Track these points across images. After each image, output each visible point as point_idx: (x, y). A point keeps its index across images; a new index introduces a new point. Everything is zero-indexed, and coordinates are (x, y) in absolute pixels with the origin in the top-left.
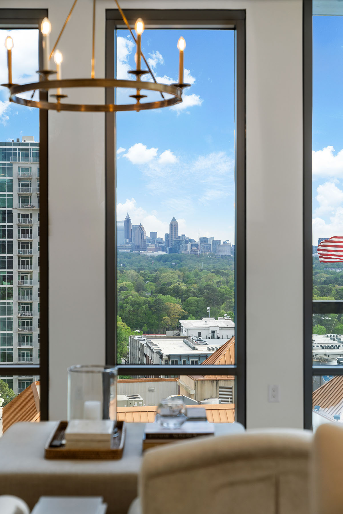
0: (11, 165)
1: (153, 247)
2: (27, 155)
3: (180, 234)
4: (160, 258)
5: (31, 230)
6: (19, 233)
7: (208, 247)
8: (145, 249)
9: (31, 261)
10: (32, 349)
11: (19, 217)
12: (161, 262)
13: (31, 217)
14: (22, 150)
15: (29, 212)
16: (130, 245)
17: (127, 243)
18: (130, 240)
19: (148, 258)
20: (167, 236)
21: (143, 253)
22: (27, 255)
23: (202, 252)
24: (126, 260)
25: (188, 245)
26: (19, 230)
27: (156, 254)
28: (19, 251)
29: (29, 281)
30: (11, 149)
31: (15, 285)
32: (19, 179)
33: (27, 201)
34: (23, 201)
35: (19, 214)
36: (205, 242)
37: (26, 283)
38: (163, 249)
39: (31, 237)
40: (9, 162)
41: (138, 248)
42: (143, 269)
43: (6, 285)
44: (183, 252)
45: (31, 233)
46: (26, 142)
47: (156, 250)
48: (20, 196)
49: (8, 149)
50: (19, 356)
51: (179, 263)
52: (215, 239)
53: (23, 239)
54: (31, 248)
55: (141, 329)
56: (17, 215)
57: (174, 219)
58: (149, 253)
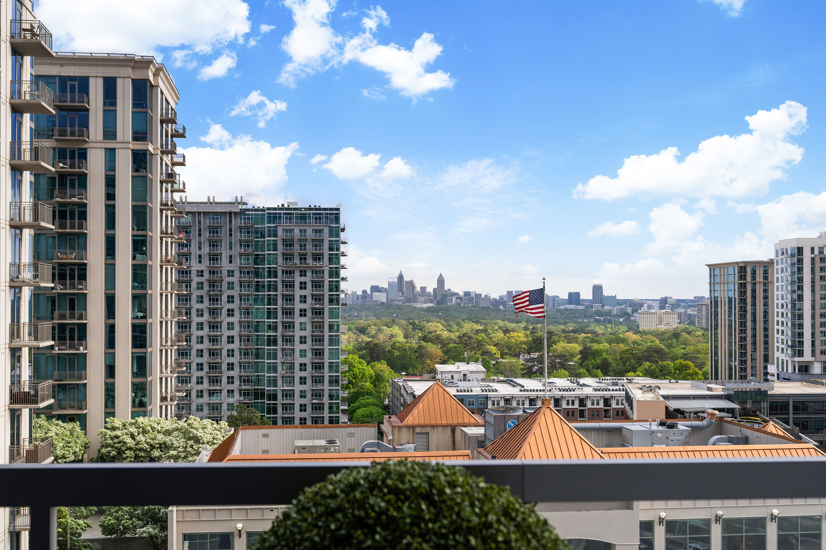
0: (276, 227)
1: (423, 299)
2: (290, 219)
3: (446, 289)
4: (429, 309)
5: (294, 285)
6: (283, 287)
7: (471, 300)
8: (415, 301)
9: (294, 312)
10: (294, 390)
11: (283, 273)
12: (430, 313)
13: (294, 273)
14: (286, 214)
15: (292, 269)
16: (402, 298)
17: (400, 297)
18: (403, 294)
19: (418, 309)
20: (435, 290)
21: (414, 305)
22: (290, 306)
23: (465, 304)
24: (399, 311)
25: (453, 298)
26: (283, 285)
27: (425, 306)
28: (283, 303)
29: (292, 329)
30: (276, 214)
31: (279, 333)
32: (283, 240)
33: (290, 259)
34: (286, 259)
35: (283, 271)
36: (468, 295)
37: (289, 332)
38: (431, 301)
39: (294, 291)
40: (274, 225)
41: (409, 300)
42: (412, 319)
43: (271, 333)
44: (448, 304)
45: (294, 287)
46: (290, 207)
47: (425, 302)
48: (283, 254)
49: (274, 213)
50: (283, 396)
51: (444, 314)
52: (477, 293)
53: (286, 293)
54: (294, 301)
55: (406, 372)
56: (281, 271)
57: (441, 276)
58: (419, 305)
